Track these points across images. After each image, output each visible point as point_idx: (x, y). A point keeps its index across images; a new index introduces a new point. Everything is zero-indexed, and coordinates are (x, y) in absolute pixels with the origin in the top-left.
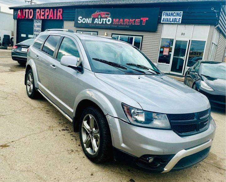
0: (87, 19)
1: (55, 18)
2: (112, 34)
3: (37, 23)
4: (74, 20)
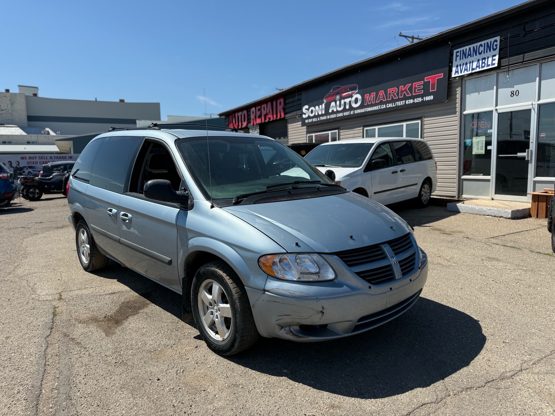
1: (275, 118)
2: (364, 127)
3: (253, 133)
4: (301, 114)
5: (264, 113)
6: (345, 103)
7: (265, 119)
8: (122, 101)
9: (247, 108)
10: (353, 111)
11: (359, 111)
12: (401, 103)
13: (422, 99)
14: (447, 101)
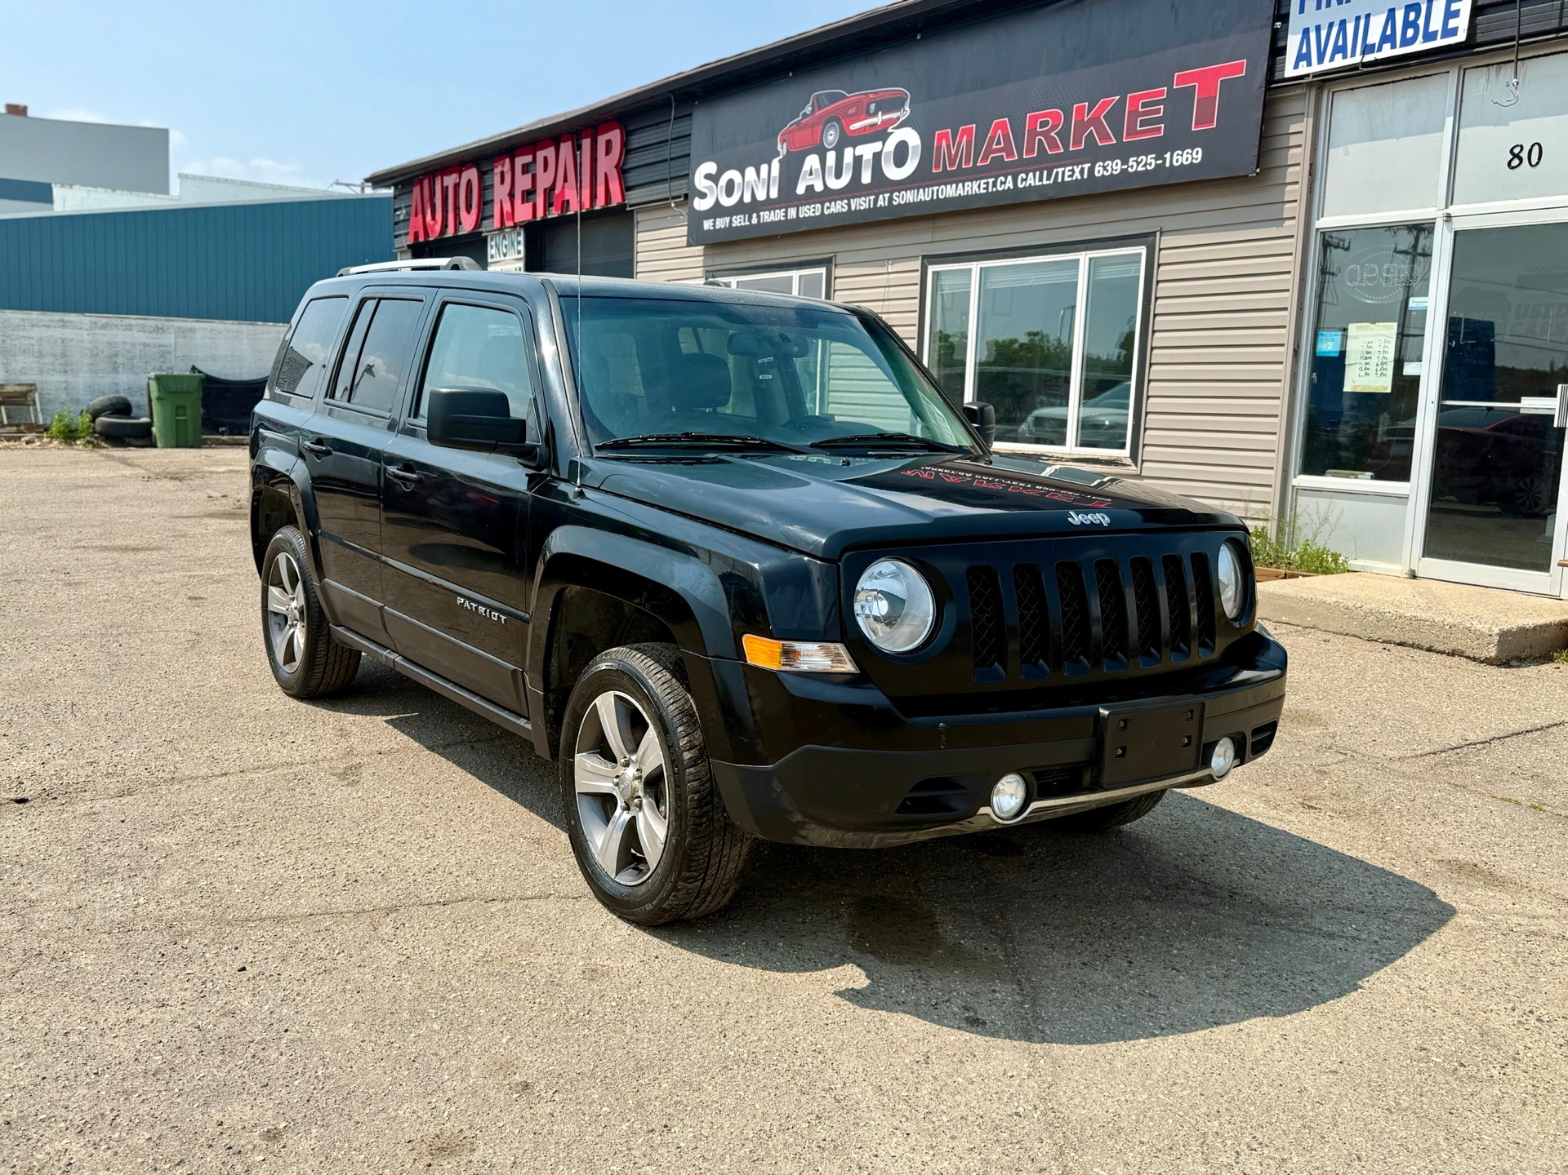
1: (586, 205)
2: (926, 262)
3: (502, 258)
4: (686, 196)
5: (544, 181)
6: (858, 160)
7: (548, 204)
8: (17, 110)
9: (483, 158)
10: (887, 195)
11: (910, 197)
12: (1073, 171)
13: (1160, 162)
14: (1258, 170)
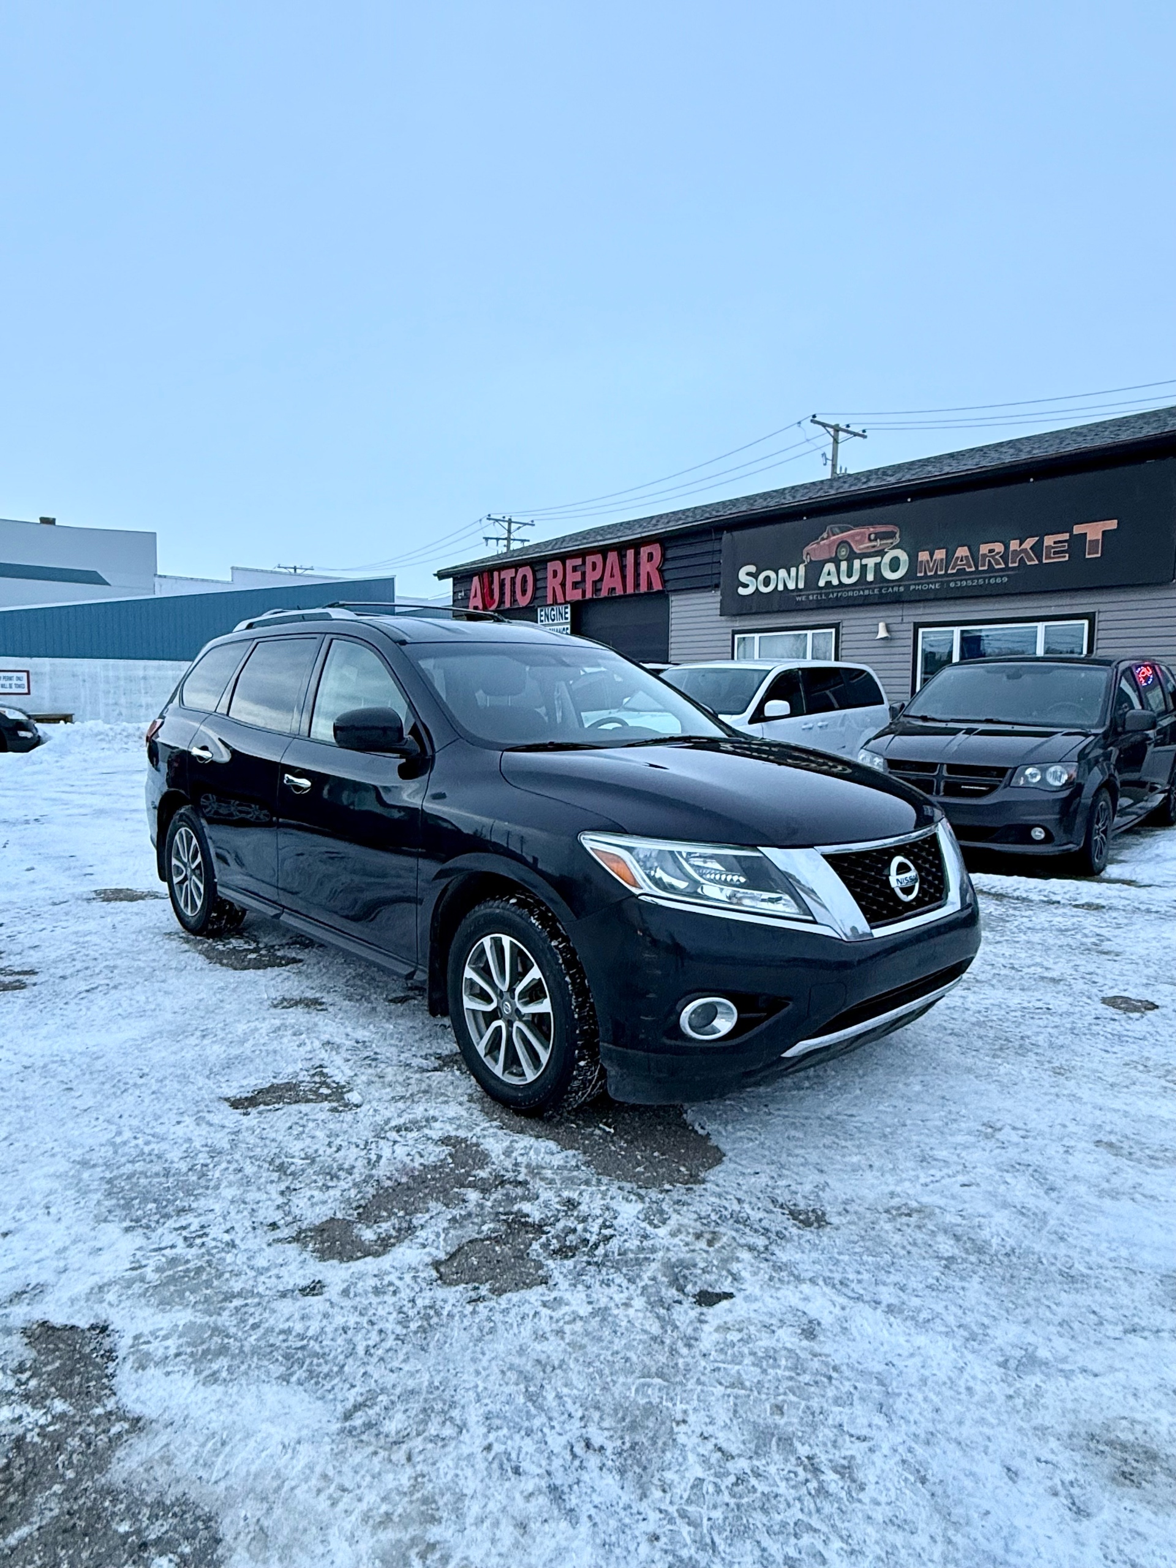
0: (782, 573)
1: (630, 590)
2: (917, 626)
3: (551, 622)
4: (717, 585)
9: (535, 562)
